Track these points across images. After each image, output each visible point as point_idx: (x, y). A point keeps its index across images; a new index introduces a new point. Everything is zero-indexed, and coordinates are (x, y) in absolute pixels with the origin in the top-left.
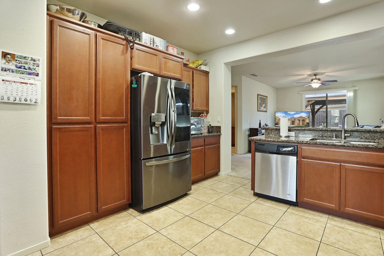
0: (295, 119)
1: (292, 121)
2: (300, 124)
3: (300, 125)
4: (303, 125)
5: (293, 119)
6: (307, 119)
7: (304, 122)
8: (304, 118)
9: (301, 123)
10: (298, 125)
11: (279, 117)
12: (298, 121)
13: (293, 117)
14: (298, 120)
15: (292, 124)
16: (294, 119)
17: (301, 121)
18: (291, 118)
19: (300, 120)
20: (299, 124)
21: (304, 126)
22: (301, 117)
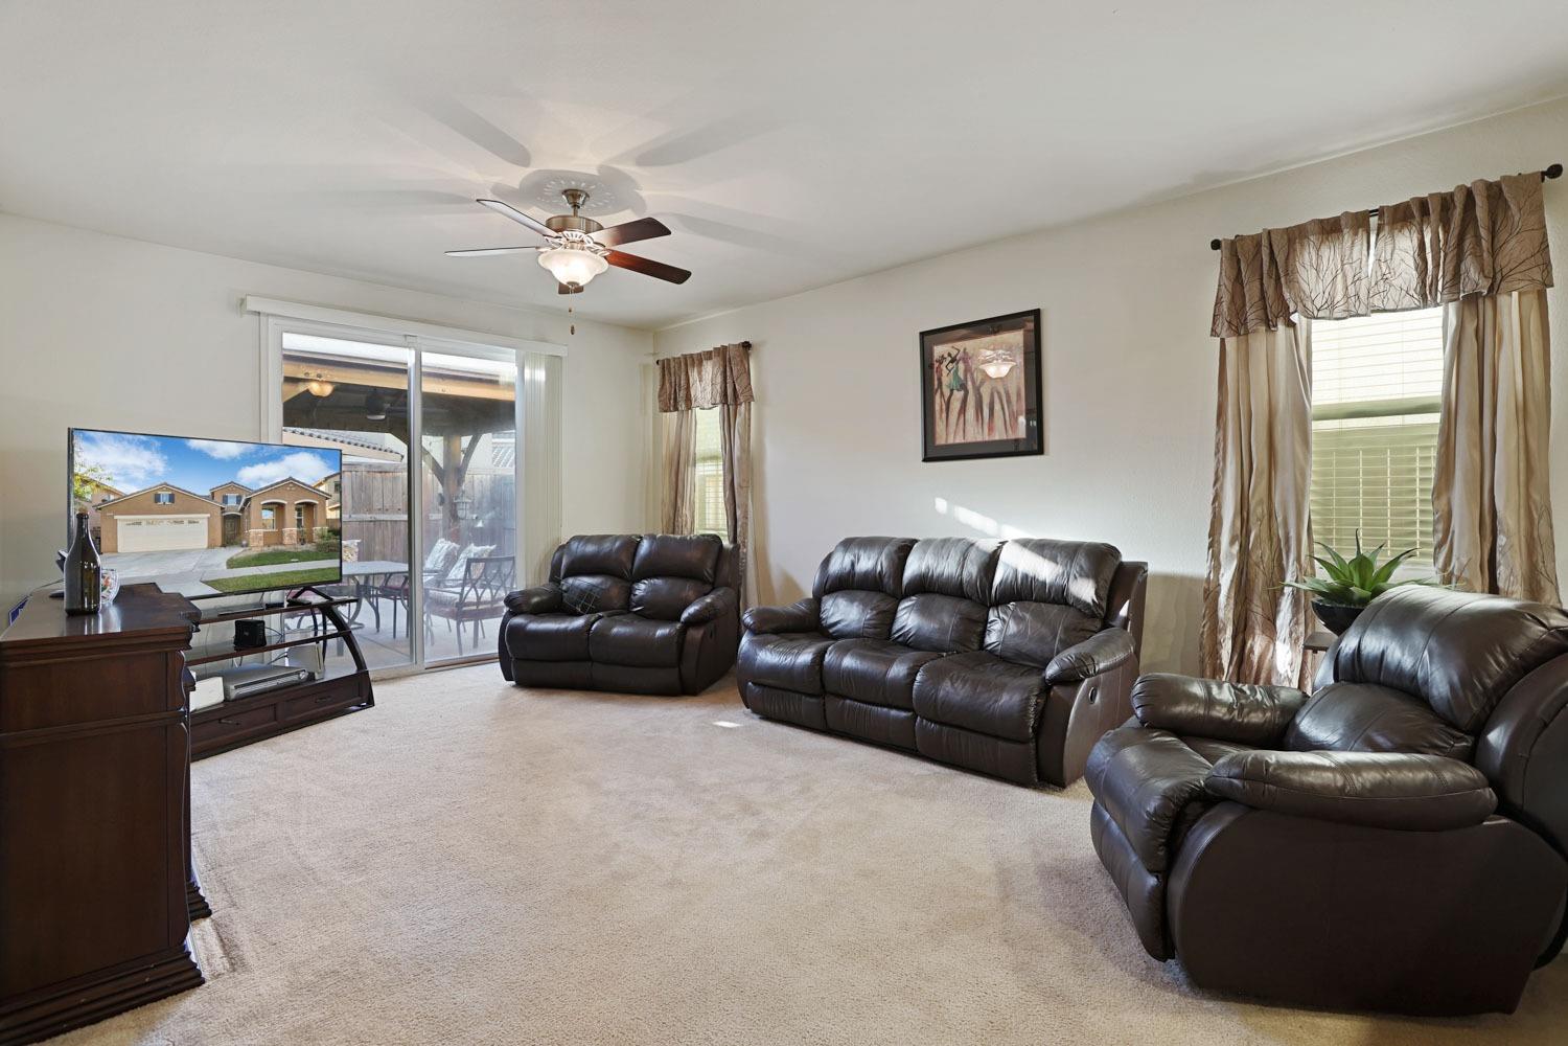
0: (248, 500)
1: (226, 518)
2: (287, 540)
3: (280, 547)
4: (308, 547)
5: (232, 502)
6: (327, 497)
7: (313, 524)
8: (312, 490)
9: (291, 530)
10: (271, 549)
11: (109, 484)
12: (268, 515)
13: (233, 486)
14: (268, 506)
15: (227, 542)
16: (239, 499)
17: (291, 515)
18: (213, 493)
19: (281, 506)
20: (280, 534)
21: (308, 552)
22: (291, 483)
